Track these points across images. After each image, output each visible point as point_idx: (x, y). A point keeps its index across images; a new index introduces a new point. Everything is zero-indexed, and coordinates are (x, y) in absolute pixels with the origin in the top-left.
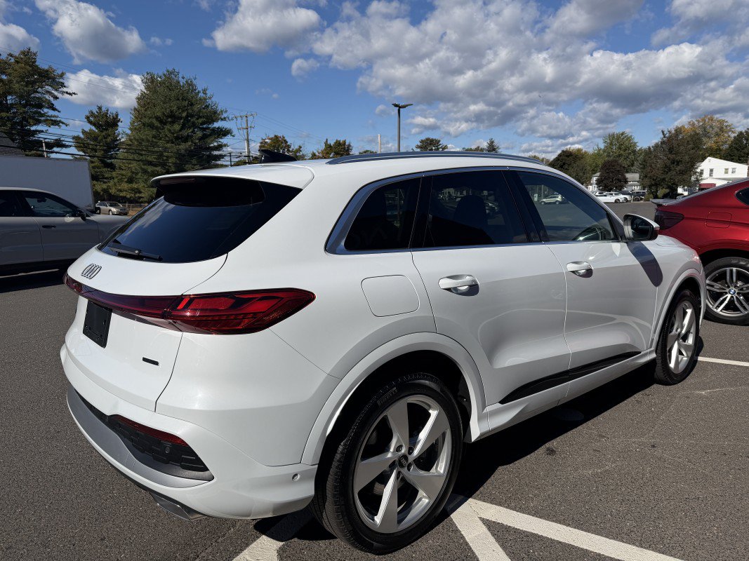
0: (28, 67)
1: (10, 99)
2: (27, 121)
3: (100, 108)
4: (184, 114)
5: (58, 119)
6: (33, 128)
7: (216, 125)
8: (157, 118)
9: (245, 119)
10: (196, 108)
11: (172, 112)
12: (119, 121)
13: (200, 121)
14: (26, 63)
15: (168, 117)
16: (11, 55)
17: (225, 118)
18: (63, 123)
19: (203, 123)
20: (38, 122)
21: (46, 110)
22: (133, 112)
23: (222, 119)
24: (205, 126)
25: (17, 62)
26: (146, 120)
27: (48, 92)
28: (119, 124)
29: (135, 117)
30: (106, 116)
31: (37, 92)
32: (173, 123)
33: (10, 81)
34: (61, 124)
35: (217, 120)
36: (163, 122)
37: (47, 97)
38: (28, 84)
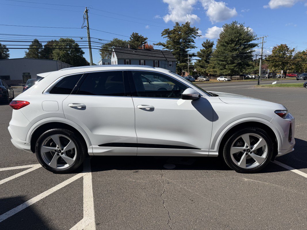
0: (187, 28)
1: (181, 41)
2: (185, 48)
3: (207, 40)
4: (237, 39)
5: (194, 46)
6: (186, 50)
7: (251, 42)
8: (226, 42)
9: (262, 39)
10: (242, 36)
11: (232, 39)
12: (213, 45)
13: (244, 41)
14: (187, 27)
15: (230, 41)
16: (183, 25)
17: (255, 39)
18: (196, 47)
19: (245, 42)
20: (188, 48)
21: (191, 43)
22: (217, 41)
23: (254, 40)
24: (246, 43)
25: (184, 27)
26: (222, 43)
27: (193, 36)
28: (213, 46)
29: (219, 43)
30: (209, 43)
31: (189, 37)
32: (232, 43)
33: (181, 34)
34: (195, 48)
35: (251, 41)
36: (228, 44)
37: (192, 38)
38: (186, 34)
